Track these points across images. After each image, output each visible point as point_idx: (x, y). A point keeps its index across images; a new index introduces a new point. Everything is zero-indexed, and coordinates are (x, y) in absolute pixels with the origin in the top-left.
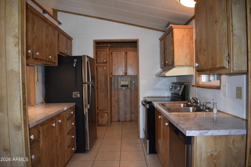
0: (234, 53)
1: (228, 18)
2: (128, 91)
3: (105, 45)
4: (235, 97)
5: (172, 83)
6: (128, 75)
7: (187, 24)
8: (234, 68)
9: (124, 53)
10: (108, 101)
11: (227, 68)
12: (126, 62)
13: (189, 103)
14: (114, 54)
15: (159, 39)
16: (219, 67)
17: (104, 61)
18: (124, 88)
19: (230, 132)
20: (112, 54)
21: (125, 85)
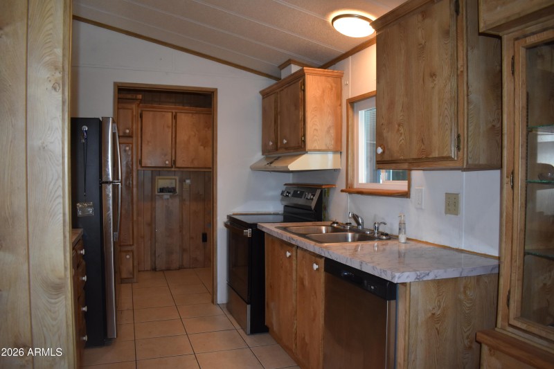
0: (470, 134)
1: (459, 72)
2: (176, 202)
3: (129, 96)
4: (443, 211)
5: (286, 184)
6: (177, 165)
7: (325, 66)
8: (469, 160)
9: (169, 115)
10: (133, 225)
11: (456, 159)
12: (174, 136)
13: (335, 225)
14: (148, 117)
15: (261, 92)
16: (437, 156)
17: (125, 133)
18: (166, 196)
19: (462, 272)
20: (141, 117)
21: (168, 188)
